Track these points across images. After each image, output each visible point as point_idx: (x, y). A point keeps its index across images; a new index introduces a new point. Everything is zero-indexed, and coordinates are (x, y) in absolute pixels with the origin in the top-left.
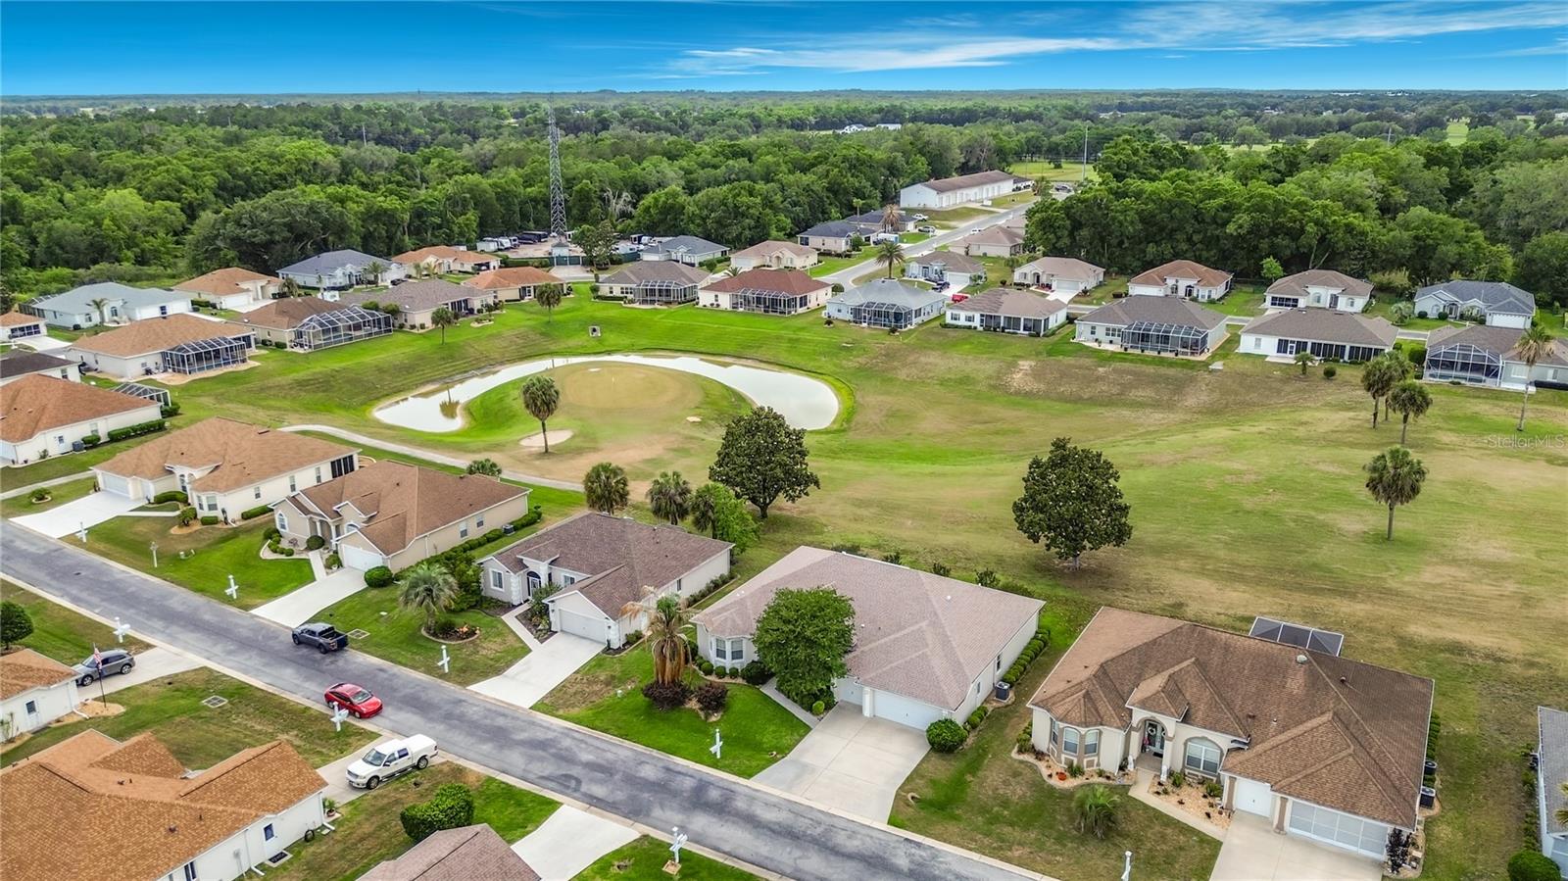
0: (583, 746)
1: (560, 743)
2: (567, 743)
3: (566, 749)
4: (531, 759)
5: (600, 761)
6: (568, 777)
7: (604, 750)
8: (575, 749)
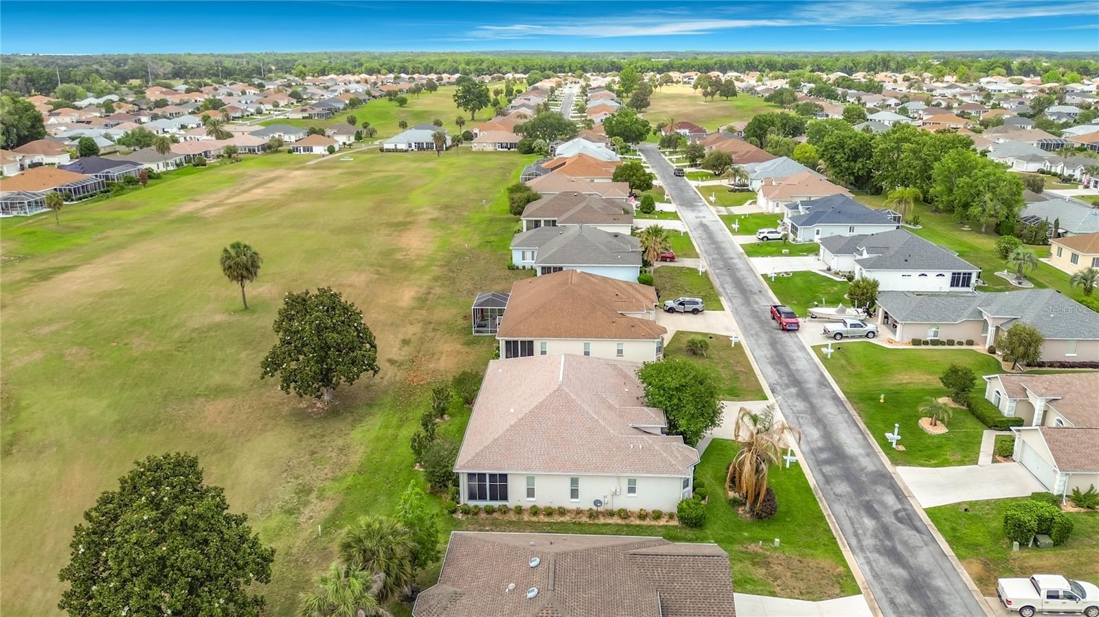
0: (860, 532)
1: (875, 546)
2: (869, 542)
3: (876, 537)
4: (912, 549)
5: (863, 513)
6: (900, 520)
7: (850, 519)
8: (869, 533)
